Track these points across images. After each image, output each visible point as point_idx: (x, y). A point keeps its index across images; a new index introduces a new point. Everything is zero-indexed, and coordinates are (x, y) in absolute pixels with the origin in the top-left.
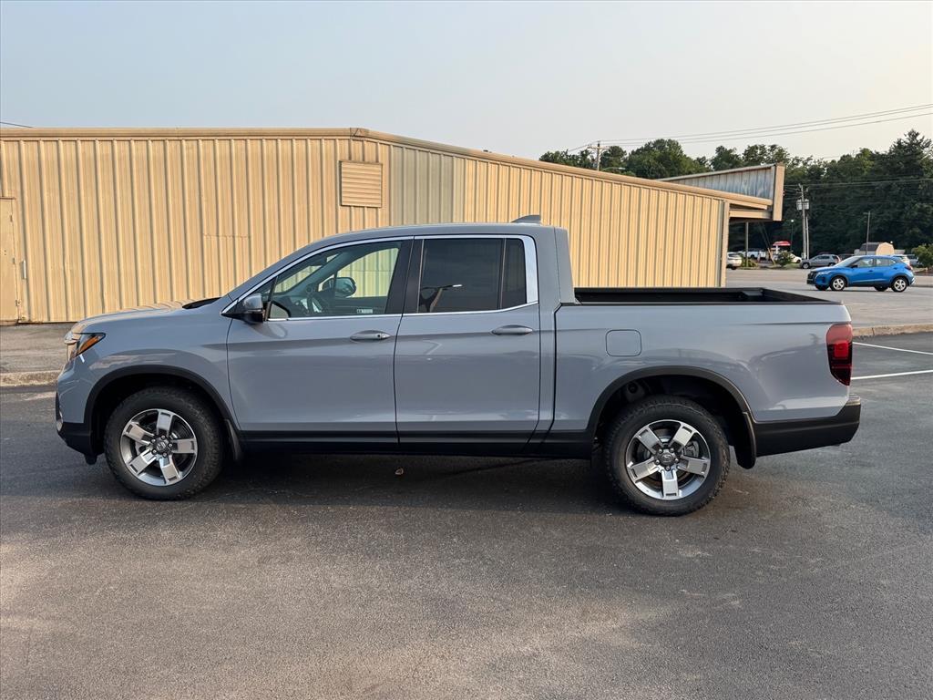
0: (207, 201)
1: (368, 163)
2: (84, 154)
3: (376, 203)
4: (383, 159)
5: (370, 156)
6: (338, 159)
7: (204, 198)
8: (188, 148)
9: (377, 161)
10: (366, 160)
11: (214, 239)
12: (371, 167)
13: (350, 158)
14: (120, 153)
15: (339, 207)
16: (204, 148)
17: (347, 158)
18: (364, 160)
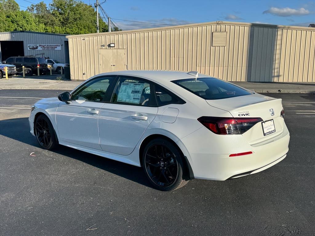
0: (172, 47)
1: (222, 32)
2: (142, 36)
3: (224, 45)
4: (228, 30)
5: (223, 29)
6: (212, 31)
7: (171, 47)
8: (168, 33)
9: (225, 31)
10: (222, 31)
11: (174, 58)
12: (223, 33)
13: (216, 31)
14: (150, 35)
15: (212, 47)
16: (172, 32)
17: (215, 31)
18: (221, 31)
